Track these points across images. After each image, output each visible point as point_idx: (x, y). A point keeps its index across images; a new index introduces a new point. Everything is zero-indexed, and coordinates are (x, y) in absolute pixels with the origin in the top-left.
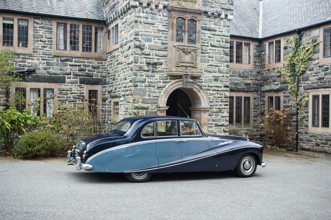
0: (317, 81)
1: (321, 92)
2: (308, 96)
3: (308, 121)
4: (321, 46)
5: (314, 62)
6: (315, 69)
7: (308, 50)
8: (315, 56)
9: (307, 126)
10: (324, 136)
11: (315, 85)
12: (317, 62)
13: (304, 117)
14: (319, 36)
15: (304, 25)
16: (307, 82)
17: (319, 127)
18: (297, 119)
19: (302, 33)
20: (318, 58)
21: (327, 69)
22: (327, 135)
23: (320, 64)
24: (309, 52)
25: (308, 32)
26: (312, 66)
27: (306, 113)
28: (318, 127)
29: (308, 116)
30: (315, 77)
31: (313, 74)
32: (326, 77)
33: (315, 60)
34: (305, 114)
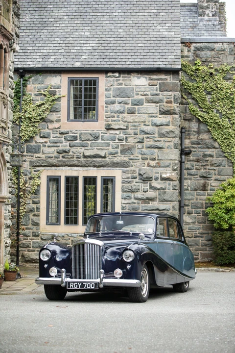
0: (56, 154)
1: (63, 173)
2: (39, 177)
3: (39, 216)
4: (64, 103)
5: (51, 126)
6: (52, 135)
7: (39, 106)
8: (53, 117)
9: (37, 224)
10: (69, 237)
11: (54, 161)
12: (56, 125)
13: (31, 211)
14: (59, 87)
15: (31, 65)
16: (37, 155)
17: (60, 225)
18: (18, 213)
19: (27, 76)
20: (58, 121)
21: (75, 138)
22: (75, 236)
23: (62, 130)
24: (43, 108)
25: (40, 77)
26: (47, 131)
27: (34, 203)
28: (58, 225)
29: (38, 209)
30: (53, 149)
31: (49, 144)
32: (73, 149)
33: (52, 121)
34: (34, 206)
